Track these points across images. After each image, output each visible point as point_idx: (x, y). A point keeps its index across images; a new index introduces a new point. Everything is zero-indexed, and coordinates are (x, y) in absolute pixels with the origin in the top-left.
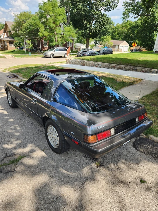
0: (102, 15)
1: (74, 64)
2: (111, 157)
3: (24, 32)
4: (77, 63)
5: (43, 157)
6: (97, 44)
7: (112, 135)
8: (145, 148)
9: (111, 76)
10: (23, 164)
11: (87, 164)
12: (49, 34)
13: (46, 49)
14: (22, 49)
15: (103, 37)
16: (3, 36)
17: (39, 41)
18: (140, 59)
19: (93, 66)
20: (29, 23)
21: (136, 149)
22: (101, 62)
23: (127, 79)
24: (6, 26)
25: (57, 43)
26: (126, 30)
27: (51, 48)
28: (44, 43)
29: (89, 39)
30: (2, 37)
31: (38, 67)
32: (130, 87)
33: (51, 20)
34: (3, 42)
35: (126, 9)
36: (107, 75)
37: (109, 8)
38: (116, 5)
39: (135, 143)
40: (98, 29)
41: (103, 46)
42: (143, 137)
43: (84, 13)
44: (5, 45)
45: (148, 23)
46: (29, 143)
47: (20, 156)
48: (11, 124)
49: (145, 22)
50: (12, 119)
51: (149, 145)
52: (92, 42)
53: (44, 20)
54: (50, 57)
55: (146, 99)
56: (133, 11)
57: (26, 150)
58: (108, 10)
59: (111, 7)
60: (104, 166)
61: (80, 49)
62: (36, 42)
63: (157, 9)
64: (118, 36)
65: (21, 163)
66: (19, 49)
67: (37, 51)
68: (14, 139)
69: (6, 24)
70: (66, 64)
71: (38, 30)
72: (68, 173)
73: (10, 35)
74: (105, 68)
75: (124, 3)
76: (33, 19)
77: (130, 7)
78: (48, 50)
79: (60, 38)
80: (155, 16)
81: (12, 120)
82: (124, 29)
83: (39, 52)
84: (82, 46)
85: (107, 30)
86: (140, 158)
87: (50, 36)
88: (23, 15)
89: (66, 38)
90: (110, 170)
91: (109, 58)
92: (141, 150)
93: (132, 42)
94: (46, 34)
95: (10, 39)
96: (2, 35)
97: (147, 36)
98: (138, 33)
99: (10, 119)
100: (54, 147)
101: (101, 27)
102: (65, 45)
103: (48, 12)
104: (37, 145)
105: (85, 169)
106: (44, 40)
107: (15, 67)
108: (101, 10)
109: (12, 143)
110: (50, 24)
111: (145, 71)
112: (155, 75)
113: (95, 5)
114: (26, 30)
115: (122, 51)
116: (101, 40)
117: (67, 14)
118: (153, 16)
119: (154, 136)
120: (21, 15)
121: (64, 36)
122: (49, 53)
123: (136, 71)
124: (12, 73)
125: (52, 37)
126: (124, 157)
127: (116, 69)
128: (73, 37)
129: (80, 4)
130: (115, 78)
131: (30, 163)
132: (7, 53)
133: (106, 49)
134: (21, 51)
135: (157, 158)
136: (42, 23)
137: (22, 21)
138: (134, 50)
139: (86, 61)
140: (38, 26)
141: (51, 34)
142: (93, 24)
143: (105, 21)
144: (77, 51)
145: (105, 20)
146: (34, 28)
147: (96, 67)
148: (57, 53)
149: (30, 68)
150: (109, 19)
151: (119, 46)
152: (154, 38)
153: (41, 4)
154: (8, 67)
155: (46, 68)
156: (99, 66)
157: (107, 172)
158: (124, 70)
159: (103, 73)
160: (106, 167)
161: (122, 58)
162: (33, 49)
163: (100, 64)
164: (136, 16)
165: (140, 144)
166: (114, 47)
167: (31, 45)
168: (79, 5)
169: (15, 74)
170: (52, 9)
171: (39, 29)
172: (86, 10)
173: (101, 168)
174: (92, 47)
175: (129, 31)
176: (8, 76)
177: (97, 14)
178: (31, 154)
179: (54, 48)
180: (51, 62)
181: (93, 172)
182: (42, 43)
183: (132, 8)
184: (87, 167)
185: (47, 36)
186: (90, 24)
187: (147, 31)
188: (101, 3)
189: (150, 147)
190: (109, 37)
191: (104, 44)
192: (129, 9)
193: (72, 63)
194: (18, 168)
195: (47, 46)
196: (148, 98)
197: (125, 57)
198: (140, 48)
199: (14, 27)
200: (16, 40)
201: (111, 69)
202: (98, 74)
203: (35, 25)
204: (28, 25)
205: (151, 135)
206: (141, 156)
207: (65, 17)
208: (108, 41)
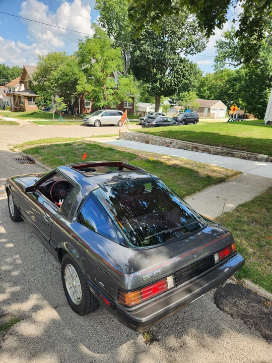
0: (181, 61)
1: (131, 140)
2: (172, 323)
3: (52, 84)
4: (137, 138)
5: (54, 321)
6: (175, 105)
7: (169, 288)
8: (235, 304)
9: (190, 164)
10: (16, 334)
11: (128, 337)
12: (93, 88)
13: (89, 111)
14: (48, 110)
15: (183, 94)
16: (18, 88)
17: (76, 98)
18: (240, 136)
19: (163, 145)
20: (61, 71)
21: (218, 306)
22: (175, 139)
23: (215, 171)
24: (24, 72)
25: (106, 103)
26: (221, 84)
27: (96, 110)
28: (85, 102)
29: (160, 98)
30: (17, 90)
31: (70, 145)
32: (220, 186)
33: (98, 67)
34: (17, 98)
35: (220, 52)
36: (183, 163)
37: (192, 50)
38: (204, 45)
39: (218, 295)
40: (174, 82)
41: (183, 107)
42: (233, 283)
43: (152, 58)
44: (20, 102)
45: (256, 75)
46: (33, 293)
47: (13, 317)
48: (7, 254)
49: (252, 73)
50: (12, 243)
51: (242, 299)
52: (165, 101)
53: (86, 66)
54: (94, 126)
55: (243, 210)
56: (231, 55)
57: (26, 306)
58: (191, 52)
59: (196, 48)
60: (158, 340)
61: (144, 112)
62: (73, 100)
63: (270, 54)
64: (208, 92)
65: (13, 333)
66: (44, 110)
67: (73, 114)
68: (8, 284)
69: (24, 70)
70: (118, 139)
71: (75, 82)
72: (93, 353)
73: (31, 87)
74: (181, 148)
75: (217, 42)
76: (68, 65)
77: (226, 49)
78: (91, 113)
79: (113, 94)
80: (268, 65)
81: (11, 245)
82: (218, 81)
83: (76, 116)
84: (149, 108)
85: (190, 83)
86: (223, 325)
87: (95, 92)
88: (52, 57)
89: (122, 96)
90: (167, 349)
91: (190, 132)
92: (227, 309)
93: (232, 102)
94: (89, 88)
95: (30, 93)
96: (18, 86)
97: (256, 94)
98: (240, 90)
99: (8, 242)
100: (74, 302)
101: (180, 79)
102: (121, 107)
103: (94, 55)
104: (46, 297)
105: (125, 346)
106: (86, 98)
107: (32, 143)
108: (179, 53)
109: (4, 292)
110: (96, 73)
111: (248, 157)
112: (264, 164)
113: (171, 44)
114: (57, 81)
115: (215, 117)
116: (180, 99)
117: (125, 56)
118: (264, 64)
119: (252, 281)
120: (50, 57)
121: (119, 92)
122: (92, 119)
123: (233, 157)
124: (25, 155)
125: (99, 93)
126: (195, 324)
127: (199, 151)
128: (133, 94)
129: (145, 43)
130: (195, 169)
131: (29, 332)
132: (23, 116)
133: (188, 113)
134: (47, 114)
135: (252, 325)
136: (83, 70)
137: (50, 66)
138: (235, 116)
139: (151, 136)
140: (76, 76)
141: (97, 89)
142: (167, 73)
143: (185, 70)
144: (140, 116)
145: (187, 68)
146: (69, 79)
147: (168, 146)
148: (105, 119)
149: (57, 145)
150: (192, 66)
151: (209, 109)
152: (266, 98)
153: (84, 42)
154: (21, 143)
155: (84, 146)
156: (171, 146)
157: (162, 353)
158: (213, 154)
159: (176, 159)
160: (161, 342)
161: (211, 133)
162: (65, 112)
163: (173, 142)
164: (236, 63)
165: (225, 297)
166: (201, 110)
167: (64, 105)
168: (143, 44)
169: (30, 156)
170: (100, 50)
171: (78, 80)
172: (155, 53)
173: (152, 346)
174: (165, 109)
175: (226, 85)
176: (18, 160)
177: (173, 59)
178: (34, 315)
179: (101, 110)
180: (95, 135)
181: (136, 353)
182: (82, 102)
183: (230, 50)
184: (128, 342)
185: (90, 91)
186: (161, 74)
187: (255, 87)
188: (179, 42)
189: (242, 303)
190: (193, 94)
191: (184, 105)
192: (226, 53)
193: (128, 138)
194: (7, 342)
195: (90, 107)
196: (247, 209)
197: (216, 130)
198: (245, 113)
199: (37, 76)
200: (40, 97)
201: (192, 150)
202: (169, 160)
203: (71, 73)
204: (61, 73)
205: (247, 280)
206: (224, 321)
207: (121, 62)
208: (193, 99)
